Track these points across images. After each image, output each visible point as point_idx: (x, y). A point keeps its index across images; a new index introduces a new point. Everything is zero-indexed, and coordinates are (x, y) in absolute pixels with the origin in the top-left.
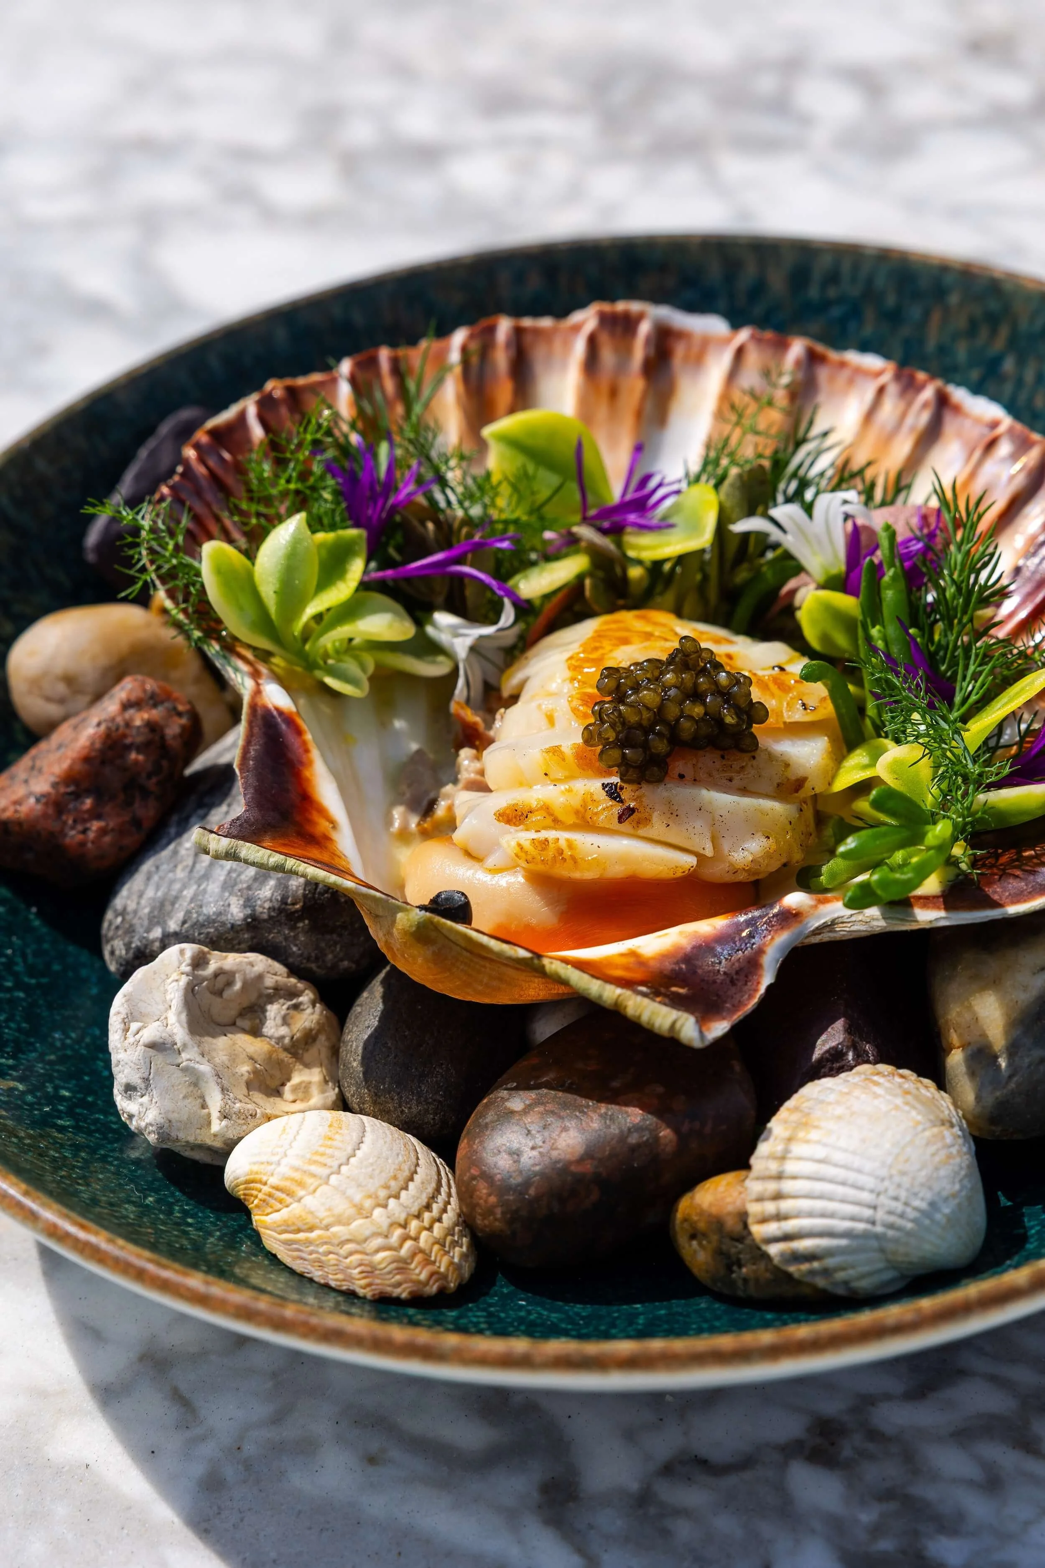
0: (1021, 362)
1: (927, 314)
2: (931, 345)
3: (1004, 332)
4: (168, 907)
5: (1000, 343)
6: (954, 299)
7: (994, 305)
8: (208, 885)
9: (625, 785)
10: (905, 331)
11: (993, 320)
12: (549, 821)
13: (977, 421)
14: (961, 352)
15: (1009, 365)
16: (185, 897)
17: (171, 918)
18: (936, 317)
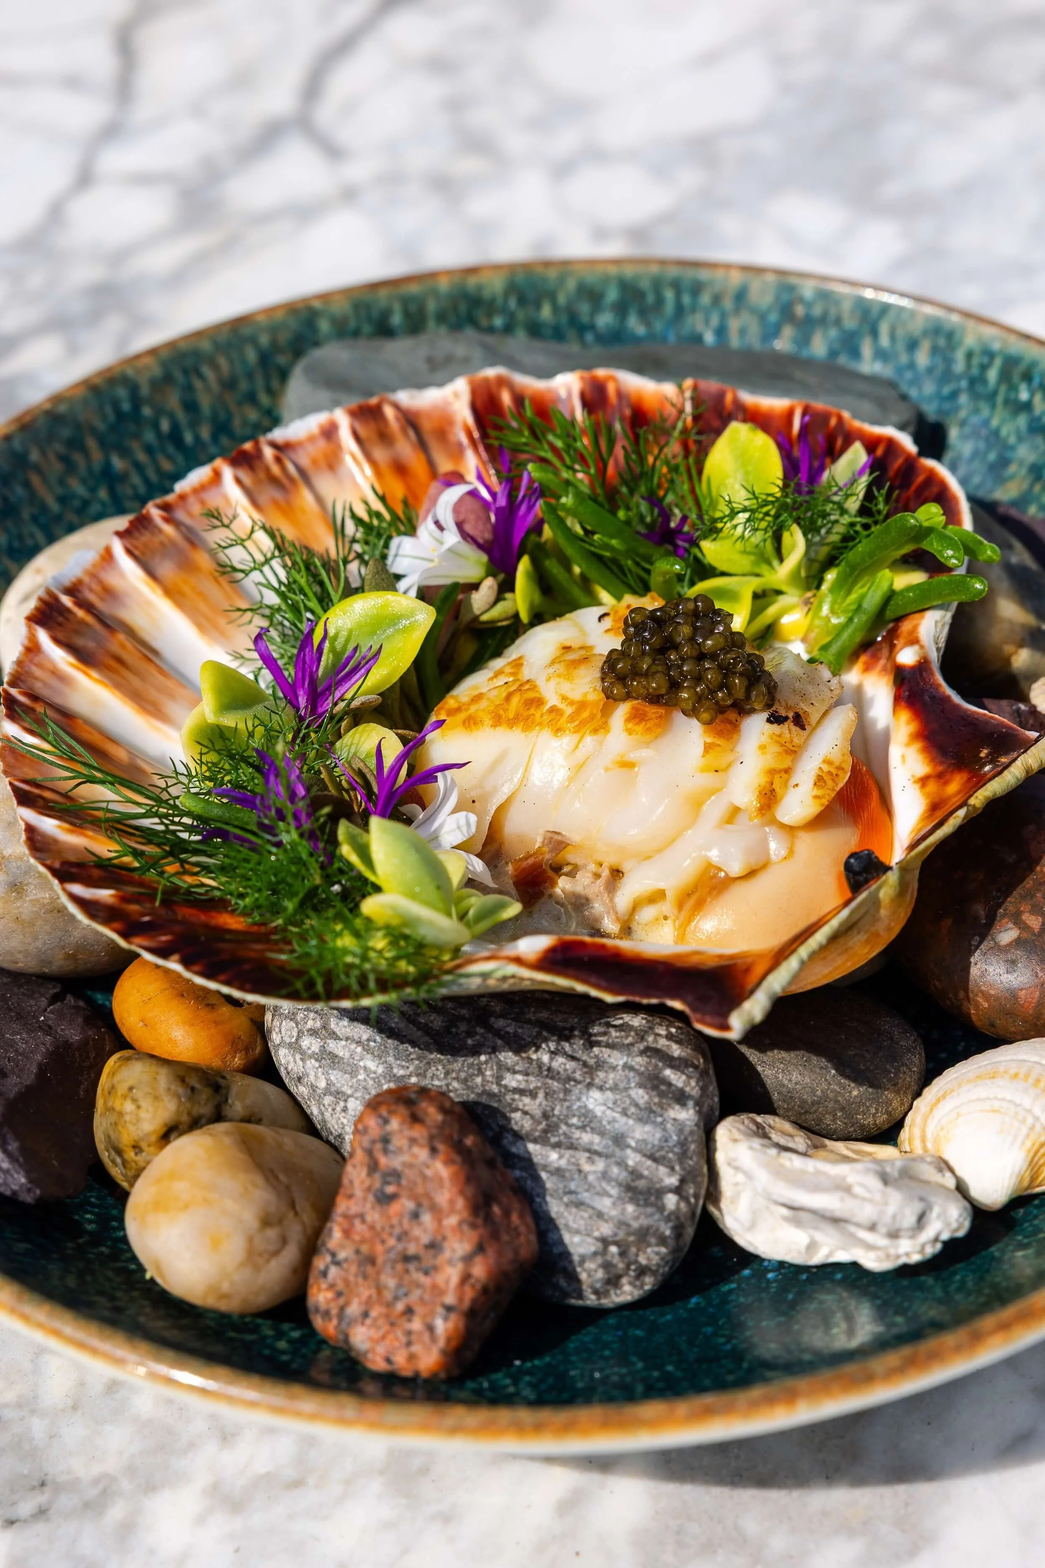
0: (125, 452)
1: (27, 484)
2: (54, 506)
3: (91, 443)
4: (641, 1184)
5: (97, 455)
6: (34, 456)
7: (66, 432)
8: (633, 1138)
9: (774, 708)
10: (26, 514)
11: (76, 443)
12: (785, 776)
13: (311, 439)
14: (79, 489)
15: (118, 463)
16: (637, 1163)
17: (661, 1180)
18: (35, 480)
